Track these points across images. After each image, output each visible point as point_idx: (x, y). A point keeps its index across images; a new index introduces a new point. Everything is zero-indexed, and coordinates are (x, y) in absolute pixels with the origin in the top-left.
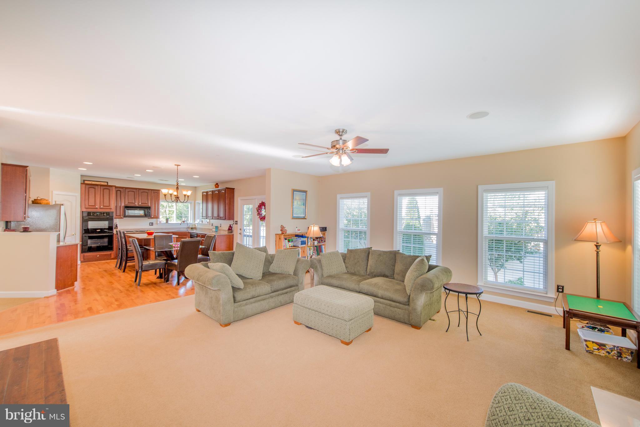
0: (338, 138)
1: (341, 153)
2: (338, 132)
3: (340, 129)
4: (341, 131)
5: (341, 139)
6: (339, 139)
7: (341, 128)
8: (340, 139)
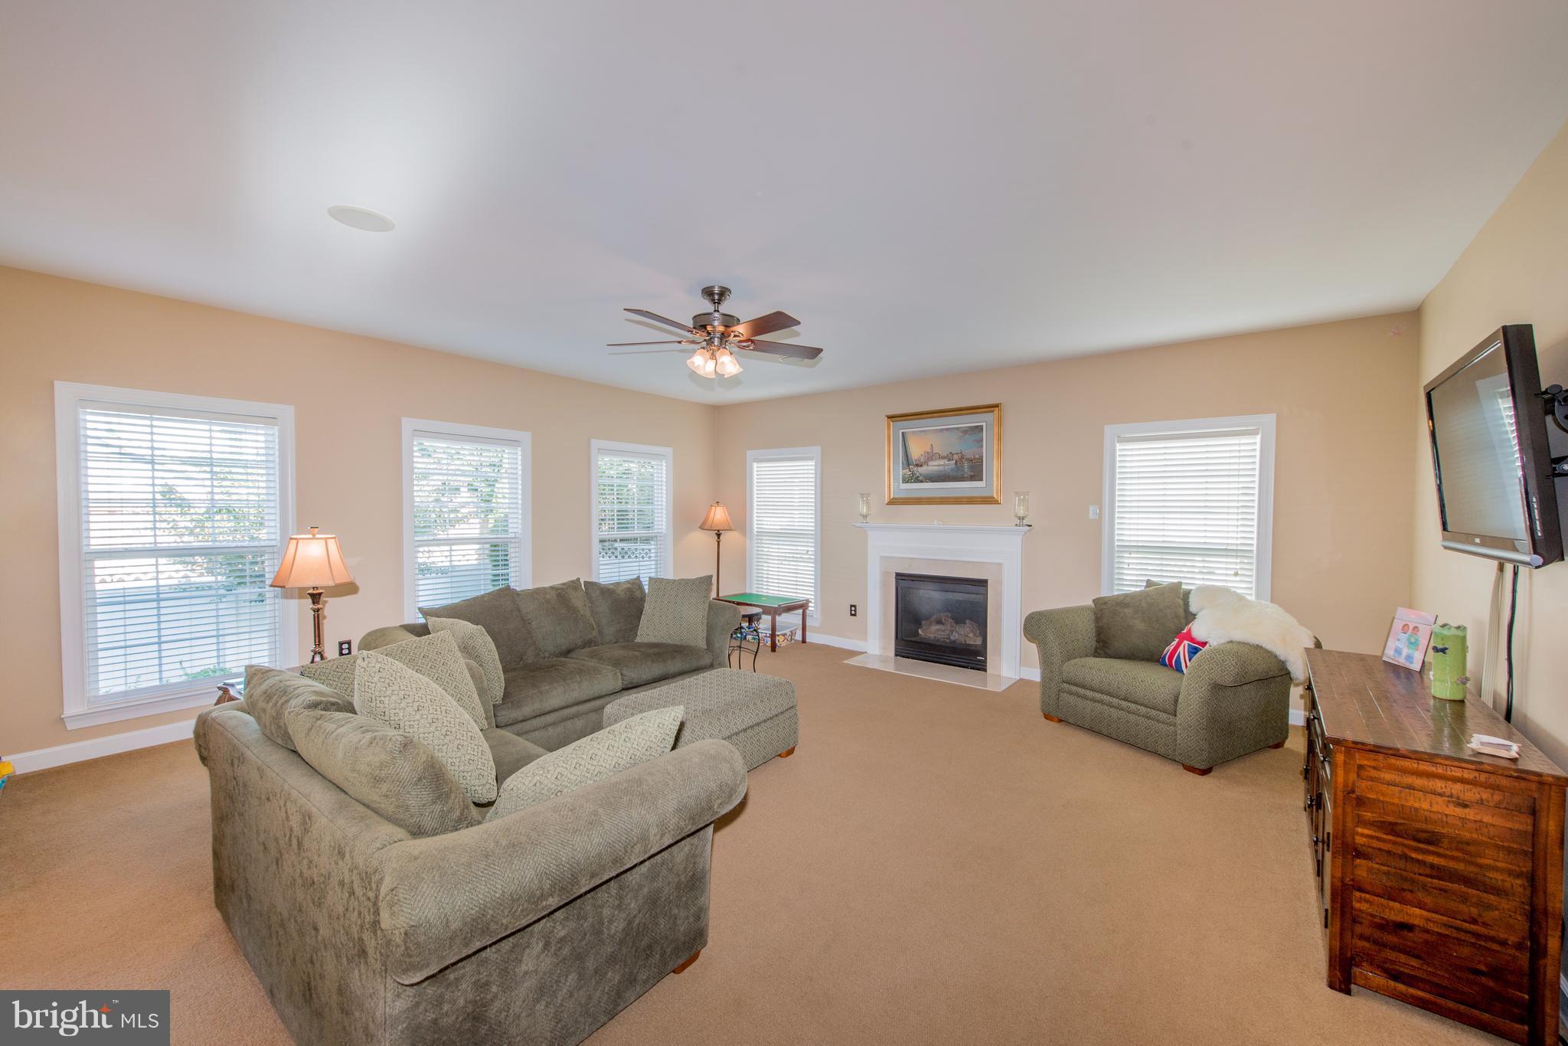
0: (707, 306)
1: (716, 344)
2: (708, 293)
3: (713, 287)
4: (716, 290)
5: (718, 311)
6: (712, 311)
7: (717, 283)
8: (715, 311)
